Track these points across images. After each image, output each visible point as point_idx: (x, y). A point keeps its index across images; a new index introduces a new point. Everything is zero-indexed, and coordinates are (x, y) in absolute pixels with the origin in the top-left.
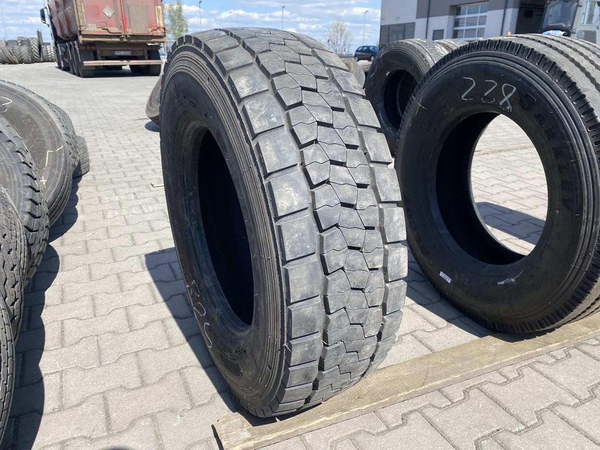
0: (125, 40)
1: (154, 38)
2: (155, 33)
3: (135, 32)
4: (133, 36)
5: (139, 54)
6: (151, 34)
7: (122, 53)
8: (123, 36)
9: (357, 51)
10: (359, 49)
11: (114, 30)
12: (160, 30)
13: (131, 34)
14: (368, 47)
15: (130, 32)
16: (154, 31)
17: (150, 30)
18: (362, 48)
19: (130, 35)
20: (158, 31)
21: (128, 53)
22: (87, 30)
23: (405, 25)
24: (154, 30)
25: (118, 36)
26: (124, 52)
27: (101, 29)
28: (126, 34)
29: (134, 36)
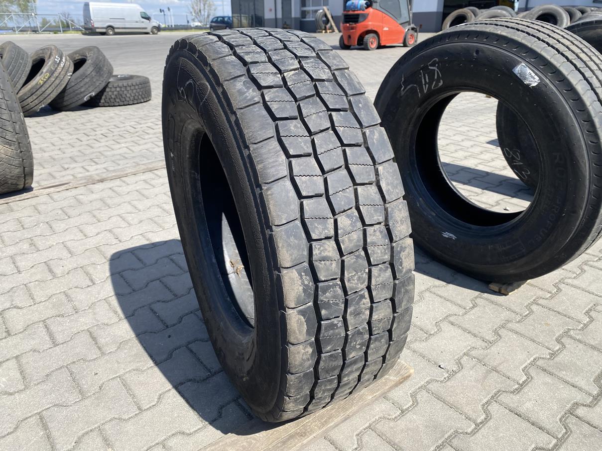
9: (212, 22)
10: (214, 20)
14: (223, 18)
18: (216, 19)
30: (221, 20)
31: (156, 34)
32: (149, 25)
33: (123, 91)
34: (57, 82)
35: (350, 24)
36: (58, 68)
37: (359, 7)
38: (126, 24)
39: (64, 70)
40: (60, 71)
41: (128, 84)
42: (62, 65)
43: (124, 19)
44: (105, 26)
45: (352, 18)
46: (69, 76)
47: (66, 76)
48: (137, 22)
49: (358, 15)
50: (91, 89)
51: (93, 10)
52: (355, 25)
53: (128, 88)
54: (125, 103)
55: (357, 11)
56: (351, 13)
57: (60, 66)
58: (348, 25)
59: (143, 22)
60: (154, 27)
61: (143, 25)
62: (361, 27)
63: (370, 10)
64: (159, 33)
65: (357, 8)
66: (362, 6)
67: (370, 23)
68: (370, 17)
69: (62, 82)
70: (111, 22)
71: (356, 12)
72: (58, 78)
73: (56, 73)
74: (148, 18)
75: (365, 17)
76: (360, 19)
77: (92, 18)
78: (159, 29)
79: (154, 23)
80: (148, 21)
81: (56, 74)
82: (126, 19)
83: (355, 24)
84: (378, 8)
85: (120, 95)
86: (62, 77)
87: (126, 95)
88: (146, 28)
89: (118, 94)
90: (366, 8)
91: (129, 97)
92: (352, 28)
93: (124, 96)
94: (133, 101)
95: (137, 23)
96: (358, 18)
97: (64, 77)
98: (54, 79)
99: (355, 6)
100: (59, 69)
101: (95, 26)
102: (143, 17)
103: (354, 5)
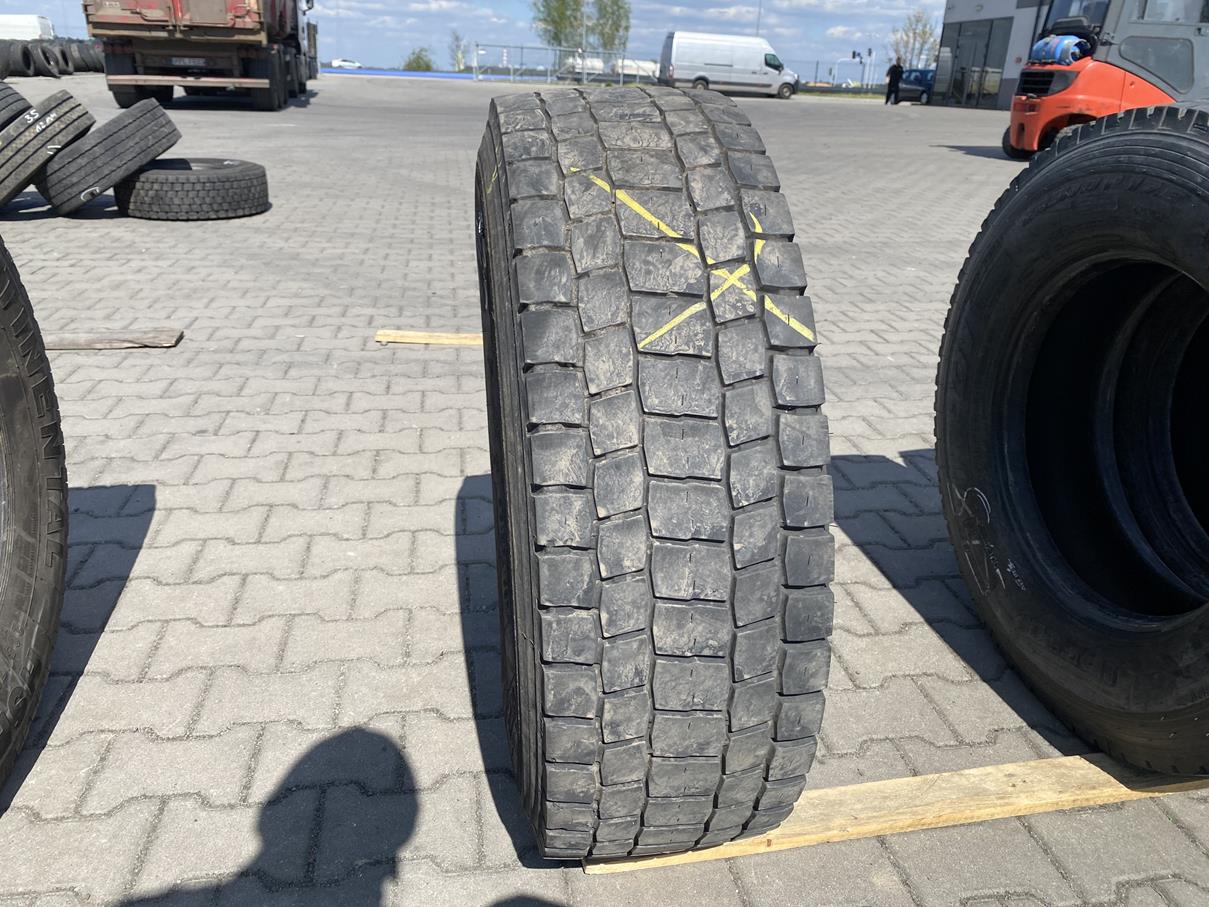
0: (178, 35)
1: (239, 34)
2: (239, 24)
3: (198, 21)
4: (192, 28)
5: (221, 65)
6: (229, 25)
7: (187, 62)
8: (171, 28)
11: (156, 14)
12: (250, 17)
13: (188, 23)
15: (186, 19)
16: (238, 20)
17: (230, 16)
19: (185, 26)
20: (247, 19)
21: (200, 62)
22: (100, 13)
23: (991, 21)
24: (238, 17)
25: (163, 28)
26: (192, 60)
27: (128, 13)
28: (179, 23)
29: (197, 27)
30: (916, 76)
31: (788, 98)
32: (776, 79)
33: (167, 191)
34: (19, 158)
35: (1028, 98)
36: (27, 133)
37: (1058, 55)
38: (733, 75)
39: (39, 137)
40: (29, 139)
41: (177, 179)
42: (38, 128)
43: (731, 66)
44: (693, 77)
45: (1036, 83)
46: (50, 150)
47: (44, 149)
48: (754, 73)
49: (1051, 74)
50: (91, 180)
51: (677, 48)
52: (1038, 100)
53: (178, 187)
54: (170, 215)
55: (1051, 63)
56: (1037, 68)
57: (31, 130)
58: (1024, 98)
59: (765, 74)
60: (786, 85)
61: (765, 80)
62: (1052, 105)
63: (1089, 64)
64: (793, 96)
65: (1053, 56)
66: (1065, 51)
67: (1080, 97)
68: (1080, 82)
69: (30, 161)
70: (705, 70)
71: (1048, 68)
72: (21, 153)
73: (18, 141)
74: (778, 67)
75: (1067, 79)
76: (1054, 86)
77: (673, 61)
78: (795, 88)
79: (789, 76)
80: (777, 72)
81: (18, 144)
82: (735, 67)
83: (1039, 97)
84: (1114, 57)
85: (158, 198)
86: (32, 150)
87: (171, 198)
88: (769, 86)
89: (157, 195)
90: (1076, 58)
91: (179, 205)
92: (1032, 108)
93: (167, 200)
94: (187, 213)
95: (754, 76)
96: (1049, 83)
97: (35, 152)
98: (11, 154)
99: (1048, 53)
100: (28, 135)
101: (675, 76)
102: (768, 64)
103: (1046, 49)
